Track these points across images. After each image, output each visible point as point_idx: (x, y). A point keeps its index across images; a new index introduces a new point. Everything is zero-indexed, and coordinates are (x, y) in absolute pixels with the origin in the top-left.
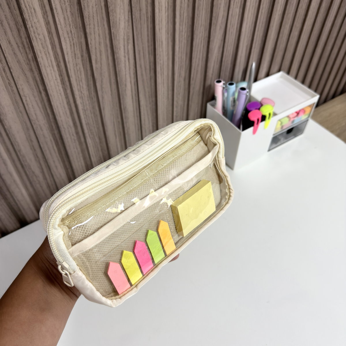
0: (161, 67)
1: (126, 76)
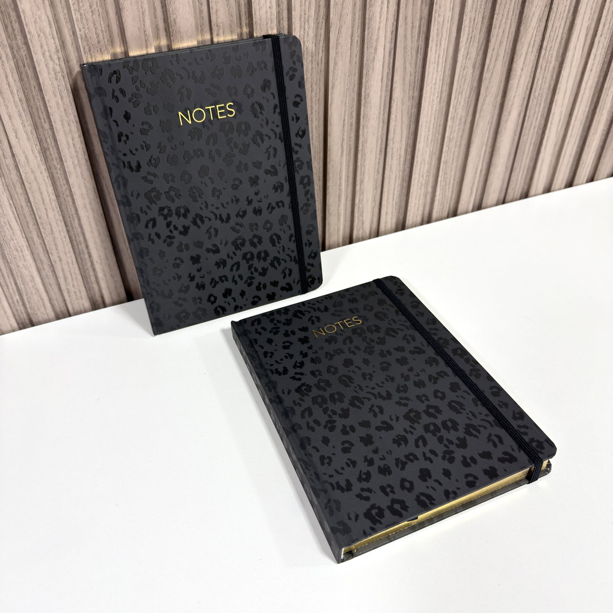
0: (438, 29)
1: (378, 32)
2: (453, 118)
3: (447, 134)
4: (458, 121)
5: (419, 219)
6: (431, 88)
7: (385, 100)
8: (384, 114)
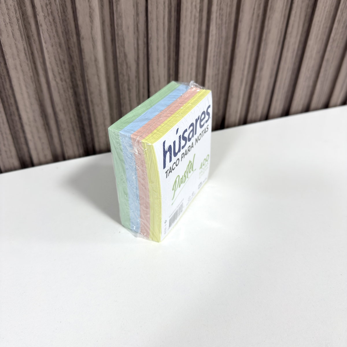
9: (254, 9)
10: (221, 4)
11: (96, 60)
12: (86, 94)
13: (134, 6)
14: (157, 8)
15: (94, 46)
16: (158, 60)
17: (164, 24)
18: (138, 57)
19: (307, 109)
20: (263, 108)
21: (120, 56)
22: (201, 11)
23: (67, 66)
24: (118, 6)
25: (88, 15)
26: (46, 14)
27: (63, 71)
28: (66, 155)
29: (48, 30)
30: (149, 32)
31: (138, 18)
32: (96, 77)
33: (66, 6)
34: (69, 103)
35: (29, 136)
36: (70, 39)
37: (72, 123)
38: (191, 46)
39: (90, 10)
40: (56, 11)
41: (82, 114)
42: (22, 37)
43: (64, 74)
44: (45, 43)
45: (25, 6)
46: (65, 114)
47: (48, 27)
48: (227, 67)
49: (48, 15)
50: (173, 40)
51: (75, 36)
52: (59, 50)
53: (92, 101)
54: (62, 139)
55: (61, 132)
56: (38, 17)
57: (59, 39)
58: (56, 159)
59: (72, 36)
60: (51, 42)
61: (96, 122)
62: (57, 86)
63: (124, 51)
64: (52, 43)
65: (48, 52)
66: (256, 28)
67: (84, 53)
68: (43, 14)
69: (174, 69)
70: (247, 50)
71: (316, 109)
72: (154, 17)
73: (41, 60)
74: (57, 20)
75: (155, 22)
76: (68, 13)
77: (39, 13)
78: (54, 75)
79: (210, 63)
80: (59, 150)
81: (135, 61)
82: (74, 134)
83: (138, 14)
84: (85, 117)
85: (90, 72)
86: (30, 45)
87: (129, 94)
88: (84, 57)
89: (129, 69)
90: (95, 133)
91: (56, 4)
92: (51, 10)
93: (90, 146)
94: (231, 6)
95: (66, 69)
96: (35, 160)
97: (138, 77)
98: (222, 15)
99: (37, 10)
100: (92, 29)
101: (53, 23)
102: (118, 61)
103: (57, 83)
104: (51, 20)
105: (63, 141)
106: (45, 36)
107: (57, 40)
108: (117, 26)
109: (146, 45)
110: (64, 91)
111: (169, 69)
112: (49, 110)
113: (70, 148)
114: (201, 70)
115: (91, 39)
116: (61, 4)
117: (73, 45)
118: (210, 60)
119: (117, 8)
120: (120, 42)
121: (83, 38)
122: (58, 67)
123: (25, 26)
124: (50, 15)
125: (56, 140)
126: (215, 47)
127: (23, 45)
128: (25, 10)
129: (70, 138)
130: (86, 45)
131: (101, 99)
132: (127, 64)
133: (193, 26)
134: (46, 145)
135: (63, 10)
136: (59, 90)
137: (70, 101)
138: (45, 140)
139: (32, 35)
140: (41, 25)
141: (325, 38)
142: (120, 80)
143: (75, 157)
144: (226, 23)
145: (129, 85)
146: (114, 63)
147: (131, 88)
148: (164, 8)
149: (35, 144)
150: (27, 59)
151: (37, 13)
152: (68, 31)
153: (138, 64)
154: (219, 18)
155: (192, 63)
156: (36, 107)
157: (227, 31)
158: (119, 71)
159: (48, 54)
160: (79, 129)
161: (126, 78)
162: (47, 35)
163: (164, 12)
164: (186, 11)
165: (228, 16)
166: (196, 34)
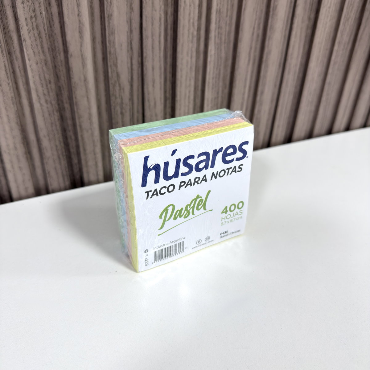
2: (339, 43)
3: (333, 57)
4: (342, 47)
5: (303, 134)
6: (326, 10)
7: (288, 17)
8: (286, 30)
9: (254, 28)
10: (219, 21)
11: (85, 80)
12: (73, 119)
13: (127, 22)
14: (152, 25)
15: (84, 65)
16: (154, 82)
17: (160, 42)
18: (132, 78)
19: (310, 136)
20: (265, 134)
21: (112, 76)
22: (199, 29)
23: (53, 86)
24: (111, 21)
25: (78, 30)
26: (31, 28)
27: (48, 92)
28: (50, 188)
29: (32, 46)
30: (144, 50)
31: (131, 36)
32: (85, 99)
33: (53, 20)
34: (54, 128)
35: (8, 166)
36: (57, 56)
37: (57, 150)
38: (189, 67)
39: (79, 24)
40: (42, 25)
41: (69, 140)
42: (3, 53)
43: (49, 95)
44: (29, 60)
45: (7, 19)
46: (50, 140)
47: (32, 42)
48: (227, 91)
49: (33, 29)
50: (169, 60)
51: (62, 54)
52: (44, 68)
53: (81, 126)
54: (46, 168)
55: (45, 161)
56: (21, 30)
57: (45, 56)
58: (38, 193)
59: (59, 54)
60: (35, 59)
61: (85, 150)
62: (42, 109)
63: (117, 71)
64: (37, 61)
65: (32, 70)
66: (256, 48)
67: (72, 71)
68: (27, 28)
69: (171, 92)
70: (247, 72)
71: (319, 135)
72: (149, 34)
73: (24, 79)
74: (43, 35)
75: (150, 40)
76: (55, 28)
77: (23, 26)
78: (38, 96)
79: (208, 86)
80: (42, 183)
81: (129, 81)
82: (60, 163)
83: (131, 31)
84: (72, 144)
85: (79, 93)
86: (11, 62)
87: (122, 118)
88: (72, 76)
89: (122, 91)
90: (83, 162)
91: (42, 17)
92: (36, 24)
93: (78, 177)
94: (230, 25)
95: (51, 89)
96: (15, 194)
97: (131, 99)
98: (221, 34)
99: (20, 23)
100: (81, 46)
101: (38, 38)
102: (110, 82)
103: (41, 105)
104: (36, 35)
105: (47, 172)
106: (28, 52)
107: (42, 57)
108: (110, 43)
109: (140, 65)
110: (50, 114)
111: (165, 92)
112: (32, 137)
113: (55, 180)
114: (199, 93)
115: (80, 56)
116: (48, 18)
117: (60, 64)
118: (209, 83)
119: (109, 23)
120: (112, 61)
121: (71, 55)
122: (43, 87)
123: (6, 41)
124: (35, 29)
125: (39, 171)
126: (214, 68)
127: (4, 62)
128: (7, 23)
129: (55, 168)
130: (75, 64)
131: (91, 123)
132: (120, 85)
133: (191, 45)
134: (28, 176)
135: (50, 24)
136: (43, 112)
137: (56, 126)
138: (26, 171)
139: (14, 51)
140: (25, 40)
141: (325, 60)
142: (112, 102)
143: (60, 190)
144: (225, 43)
145: (122, 108)
146: (105, 84)
147: (124, 111)
148: (160, 25)
149: (15, 175)
150: (8, 77)
151: (21, 26)
152: (55, 48)
153: (132, 86)
154: (218, 37)
155: (190, 85)
156: (17, 133)
157: (226, 51)
158: (111, 93)
159: (32, 73)
160: (65, 157)
161: (119, 100)
162: (32, 51)
163: (160, 29)
164: (183, 29)
165: (227, 35)
166: (194, 54)
